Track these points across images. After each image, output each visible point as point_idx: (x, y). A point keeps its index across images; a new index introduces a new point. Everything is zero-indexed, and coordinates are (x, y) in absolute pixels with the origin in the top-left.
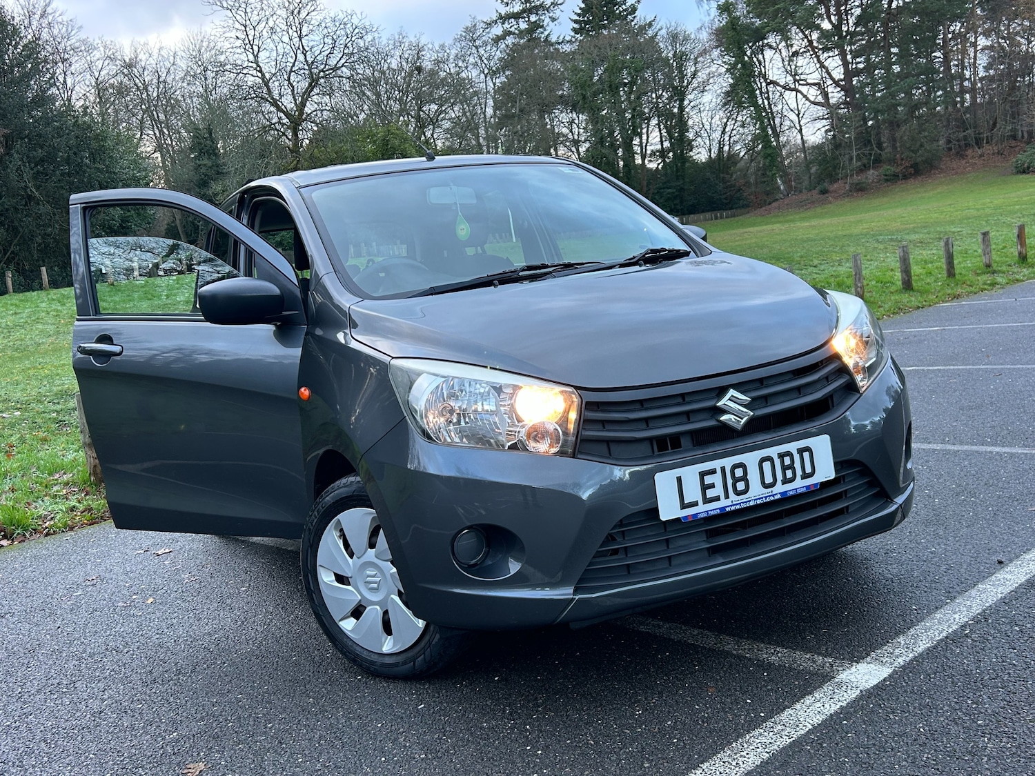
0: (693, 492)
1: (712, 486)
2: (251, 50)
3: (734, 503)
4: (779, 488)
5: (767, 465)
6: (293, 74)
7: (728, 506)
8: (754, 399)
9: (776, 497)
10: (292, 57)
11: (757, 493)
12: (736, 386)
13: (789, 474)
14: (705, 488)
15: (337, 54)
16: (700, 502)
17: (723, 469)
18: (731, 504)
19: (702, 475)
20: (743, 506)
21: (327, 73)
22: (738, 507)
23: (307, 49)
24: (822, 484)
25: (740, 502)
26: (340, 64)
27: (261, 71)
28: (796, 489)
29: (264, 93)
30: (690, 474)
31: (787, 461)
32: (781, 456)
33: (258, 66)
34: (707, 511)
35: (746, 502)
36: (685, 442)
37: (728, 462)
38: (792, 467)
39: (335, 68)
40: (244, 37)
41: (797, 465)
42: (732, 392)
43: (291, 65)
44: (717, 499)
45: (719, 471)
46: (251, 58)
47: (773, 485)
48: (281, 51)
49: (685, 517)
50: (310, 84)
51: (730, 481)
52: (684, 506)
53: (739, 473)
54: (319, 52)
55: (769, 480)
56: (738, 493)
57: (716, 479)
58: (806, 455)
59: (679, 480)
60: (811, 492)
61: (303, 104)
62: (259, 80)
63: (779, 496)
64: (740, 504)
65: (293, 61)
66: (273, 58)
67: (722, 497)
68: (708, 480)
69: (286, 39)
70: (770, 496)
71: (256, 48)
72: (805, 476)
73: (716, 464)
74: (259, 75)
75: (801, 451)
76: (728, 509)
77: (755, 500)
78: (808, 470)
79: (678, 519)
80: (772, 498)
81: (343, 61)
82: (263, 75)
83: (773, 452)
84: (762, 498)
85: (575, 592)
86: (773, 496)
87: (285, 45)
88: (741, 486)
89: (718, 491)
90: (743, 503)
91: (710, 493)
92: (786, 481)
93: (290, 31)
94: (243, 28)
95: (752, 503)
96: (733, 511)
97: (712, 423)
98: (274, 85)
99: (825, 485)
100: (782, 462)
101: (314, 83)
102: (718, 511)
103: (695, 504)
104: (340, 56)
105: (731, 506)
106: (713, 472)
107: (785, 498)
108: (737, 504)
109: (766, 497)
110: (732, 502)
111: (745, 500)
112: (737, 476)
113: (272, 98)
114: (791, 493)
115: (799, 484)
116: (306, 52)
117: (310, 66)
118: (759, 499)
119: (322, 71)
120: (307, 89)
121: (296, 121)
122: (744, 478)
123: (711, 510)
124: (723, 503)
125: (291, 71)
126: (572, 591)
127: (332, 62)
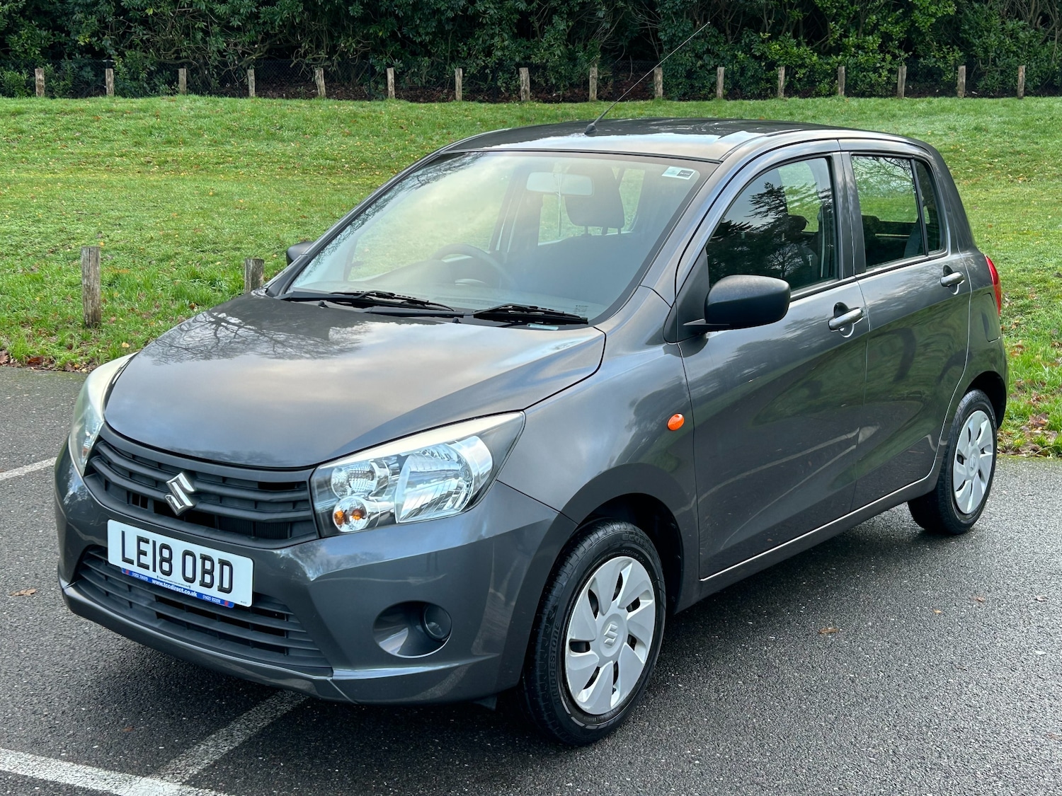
4: (196, 588)
13: (208, 579)
17: (154, 543)
18: (156, 578)
20: (165, 586)
22: (161, 584)
31: (208, 565)
35: (168, 584)
38: (211, 572)
41: (217, 573)
45: (151, 542)
47: (192, 581)
51: (158, 558)
53: (166, 553)
55: (189, 574)
60: (223, 606)
63: (194, 595)
68: (143, 546)
70: (188, 590)
72: (221, 589)
76: (154, 582)
78: (226, 585)
80: (188, 593)
83: (198, 550)
84: (181, 588)
86: (191, 591)
91: (143, 559)
95: (172, 588)
99: (238, 608)
103: (131, 562)
106: (147, 541)
109: (185, 589)
122: (169, 561)
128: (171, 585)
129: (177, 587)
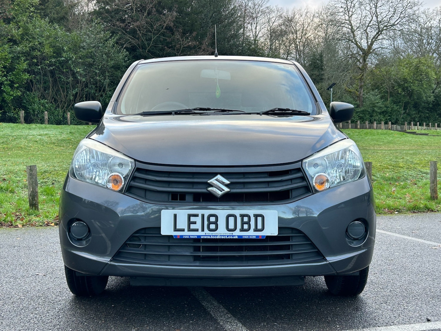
0: (182, 223)
1: (195, 223)
2: (348, 14)
3: (207, 235)
4: (237, 233)
5: (231, 220)
6: (369, 28)
7: (203, 236)
8: (232, 183)
9: (234, 237)
10: (369, 18)
11: (222, 232)
12: (222, 174)
13: (246, 227)
14: (190, 223)
15: (396, 17)
16: (186, 229)
17: (203, 216)
18: (205, 235)
19: (190, 216)
20: (212, 237)
21: (389, 27)
22: (209, 237)
23: (379, 14)
24: (267, 237)
25: (210, 235)
26: (396, 23)
27: (351, 25)
28: (249, 236)
29: (351, 38)
30: (183, 214)
31: (246, 219)
32: (242, 216)
33: (351, 23)
34: (189, 236)
35: (215, 236)
36: (189, 198)
37: (207, 213)
38: (248, 223)
39: (393, 25)
40: (345, 7)
42: (219, 177)
43: (368, 22)
44: (197, 230)
45: (200, 216)
46: (347, 18)
48: (364, 14)
49: (175, 236)
50: (377, 33)
51: (206, 223)
52: (176, 230)
53: (213, 219)
54: (385, 16)
56: (210, 230)
57: (198, 220)
58: (259, 219)
59: (175, 216)
61: (372, 44)
62: (350, 31)
63: (237, 237)
64: (210, 236)
65: (370, 20)
66: (360, 19)
67: (200, 230)
68: (193, 219)
69: (368, 8)
70: (230, 236)
71: (350, 13)
72: (256, 230)
73: (200, 212)
74: (350, 27)
75: (256, 216)
77: (220, 236)
78: (260, 227)
79: (171, 236)
80: (231, 237)
81: (398, 21)
82: (352, 27)
83: (237, 212)
84: (225, 236)
85: (111, 261)
86: (233, 236)
87: (367, 11)
88: (213, 226)
89: (198, 226)
90: (213, 236)
91: (193, 226)
92: (242, 230)
93: (371, 4)
94: (346, 2)
95: (218, 237)
96: (205, 239)
97: (204, 191)
98: (358, 33)
100: (242, 220)
101: (380, 32)
102: (196, 237)
103: (183, 230)
104: (398, 18)
105: (205, 236)
106: (196, 215)
107: (240, 240)
108: (209, 236)
109: (228, 236)
110: (206, 234)
111: (213, 235)
112: (211, 220)
113: (355, 41)
114: (245, 237)
115: (252, 234)
116: (378, 15)
117: (379, 22)
118: (223, 236)
119: (386, 26)
120: (375, 36)
121: (366, 53)
122: (216, 223)
123: (192, 236)
124: (200, 233)
125: (368, 26)
126: (109, 260)
127: (392, 22)
128: (217, 236)
129: (222, 236)
